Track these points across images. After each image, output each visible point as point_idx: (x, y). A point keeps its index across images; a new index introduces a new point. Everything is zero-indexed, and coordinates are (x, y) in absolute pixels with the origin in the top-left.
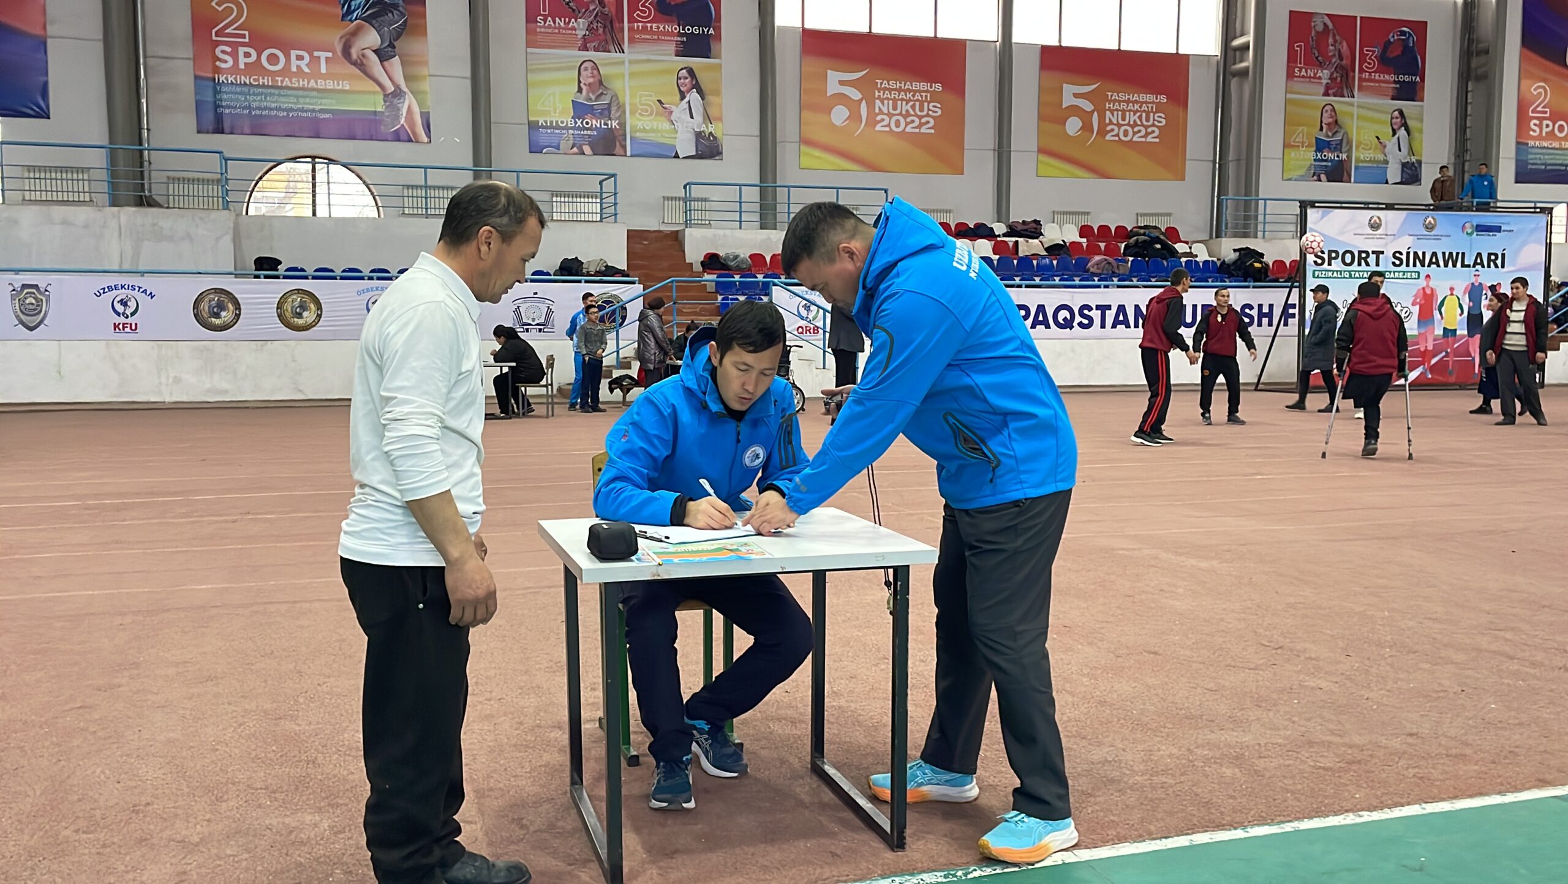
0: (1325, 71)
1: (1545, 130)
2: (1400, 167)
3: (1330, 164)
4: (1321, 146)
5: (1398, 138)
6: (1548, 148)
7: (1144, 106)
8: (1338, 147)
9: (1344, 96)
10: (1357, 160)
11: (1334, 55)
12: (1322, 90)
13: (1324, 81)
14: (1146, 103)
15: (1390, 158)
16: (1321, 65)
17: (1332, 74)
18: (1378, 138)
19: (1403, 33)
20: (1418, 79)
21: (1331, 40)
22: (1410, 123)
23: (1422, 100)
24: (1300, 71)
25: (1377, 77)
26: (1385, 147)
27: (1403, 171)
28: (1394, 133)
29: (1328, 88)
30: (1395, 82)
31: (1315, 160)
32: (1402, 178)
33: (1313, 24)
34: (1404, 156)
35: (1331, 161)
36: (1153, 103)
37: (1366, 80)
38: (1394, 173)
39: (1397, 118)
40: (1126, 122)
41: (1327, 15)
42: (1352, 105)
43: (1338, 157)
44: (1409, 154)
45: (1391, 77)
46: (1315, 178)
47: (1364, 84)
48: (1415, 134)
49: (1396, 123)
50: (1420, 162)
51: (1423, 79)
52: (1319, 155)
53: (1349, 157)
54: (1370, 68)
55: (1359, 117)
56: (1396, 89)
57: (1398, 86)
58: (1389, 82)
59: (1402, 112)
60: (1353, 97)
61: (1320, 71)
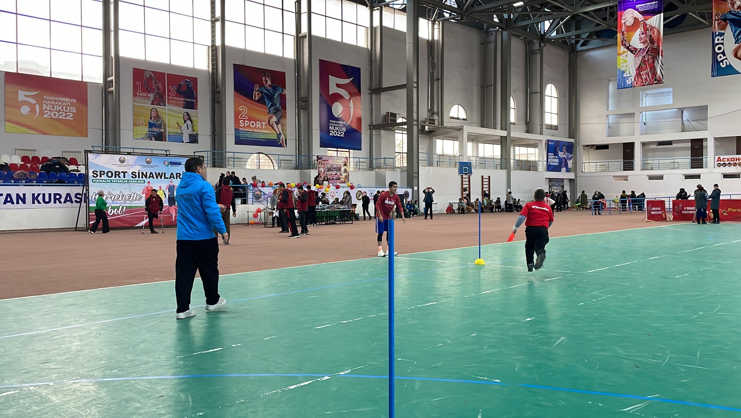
0: (152, 95)
1: (246, 124)
2: (188, 136)
3: (156, 133)
4: (151, 125)
5: (187, 124)
6: (248, 131)
7: (64, 104)
8: (160, 126)
9: (161, 106)
10: (169, 132)
11: (156, 88)
12: (150, 102)
13: (152, 99)
14: (65, 102)
15: (184, 132)
16: (150, 92)
17: (155, 96)
18: (178, 123)
19: (187, 82)
20: (194, 101)
21: (153, 82)
22: (192, 118)
23: (197, 109)
24: (140, 94)
25: (176, 99)
26: (181, 127)
27: (190, 138)
28: (185, 122)
29: (153, 101)
30: (184, 101)
31: (149, 131)
32: (190, 140)
33: (144, 74)
34: (190, 131)
35: (157, 132)
36: (69, 102)
37: (171, 99)
38: (186, 138)
39: (186, 116)
40: (55, 110)
41: (151, 71)
42: (165, 109)
43: (159, 130)
44: (192, 131)
45: (182, 99)
46: (149, 139)
47: (170, 101)
48: (194, 123)
49: (186, 118)
50: (197, 134)
51: (197, 101)
52: (151, 129)
53: (165, 131)
54: (172, 95)
55: (169, 115)
56: (185, 104)
57: (186, 103)
58: (182, 101)
59: (188, 114)
60: (166, 106)
61: (149, 94)
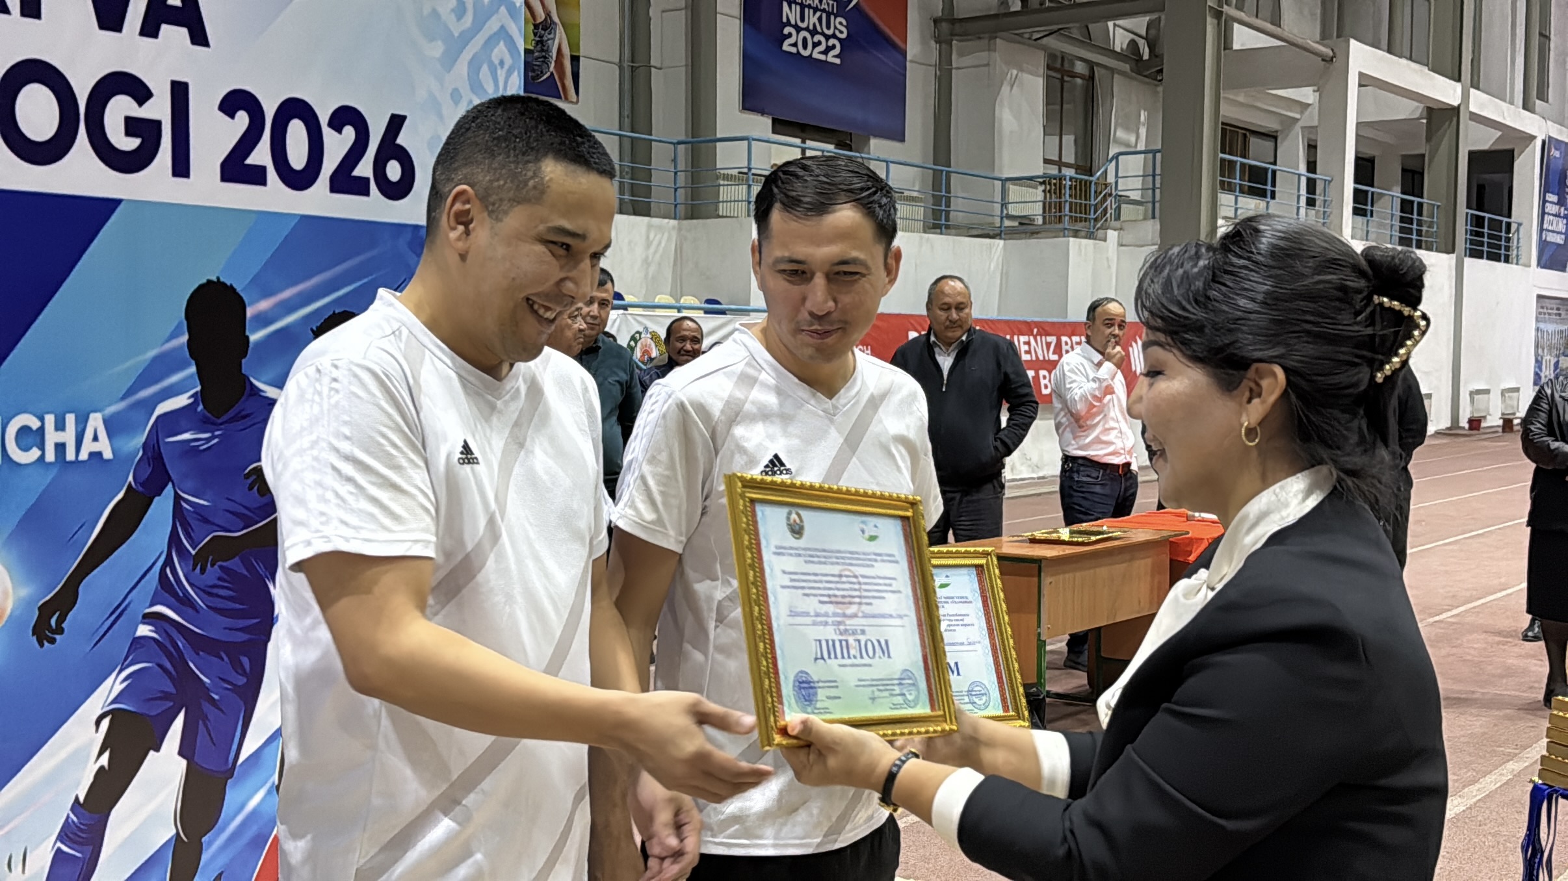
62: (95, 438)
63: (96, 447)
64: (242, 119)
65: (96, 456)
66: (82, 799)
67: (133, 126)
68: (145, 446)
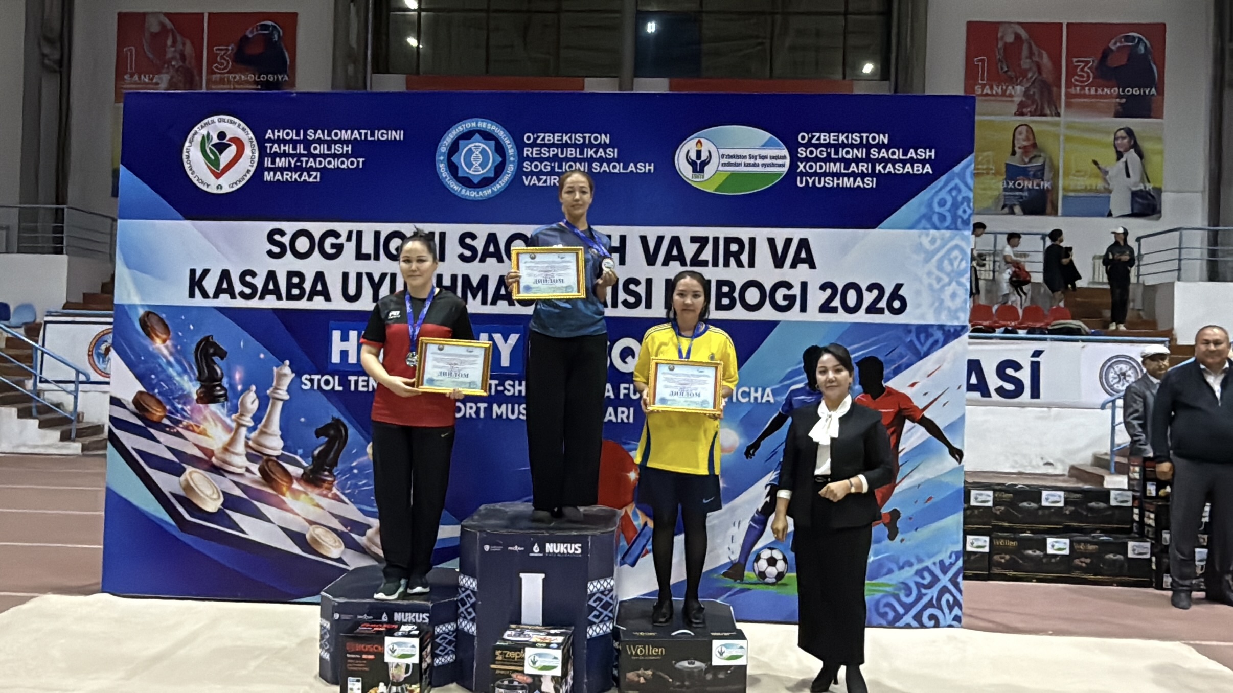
0: (1018, 88)
2: (1129, 195)
3: (1026, 194)
4: (1013, 173)
5: (1126, 163)
8: (1039, 174)
9: (1045, 115)
10: (1066, 189)
11: (1030, 69)
12: (1014, 108)
13: (1017, 99)
15: (1113, 185)
16: (1012, 81)
17: (1028, 90)
18: (1095, 163)
19: (1130, 39)
20: (1154, 91)
21: (1025, 53)
22: (1143, 144)
24: (983, 90)
25: (1093, 92)
26: (1106, 173)
27: (1133, 201)
28: (1120, 155)
29: (1022, 105)
30: (1119, 96)
31: (1005, 190)
32: (1132, 210)
33: (999, 35)
34: (1135, 182)
35: (1029, 190)
37: (1076, 96)
38: (1120, 202)
41: (1020, 24)
42: (1057, 124)
43: (1039, 185)
44: (1142, 181)
45: (1114, 91)
46: (1006, 210)
47: (1073, 100)
49: (1121, 145)
50: (1159, 191)
51: (1161, 92)
52: (1011, 184)
53: (1055, 188)
54: (1082, 82)
55: (1068, 139)
56: (1121, 104)
57: (1124, 100)
58: (1111, 96)
59: (1130, 133)
60: (1058, 115)
61: (1010, 88)
62: (768, 396)
63: (768, 399)
64: (829, 292)
65: (768, 401)
66: (760, 510)
67: (785, 297)
68: (786, 399)
